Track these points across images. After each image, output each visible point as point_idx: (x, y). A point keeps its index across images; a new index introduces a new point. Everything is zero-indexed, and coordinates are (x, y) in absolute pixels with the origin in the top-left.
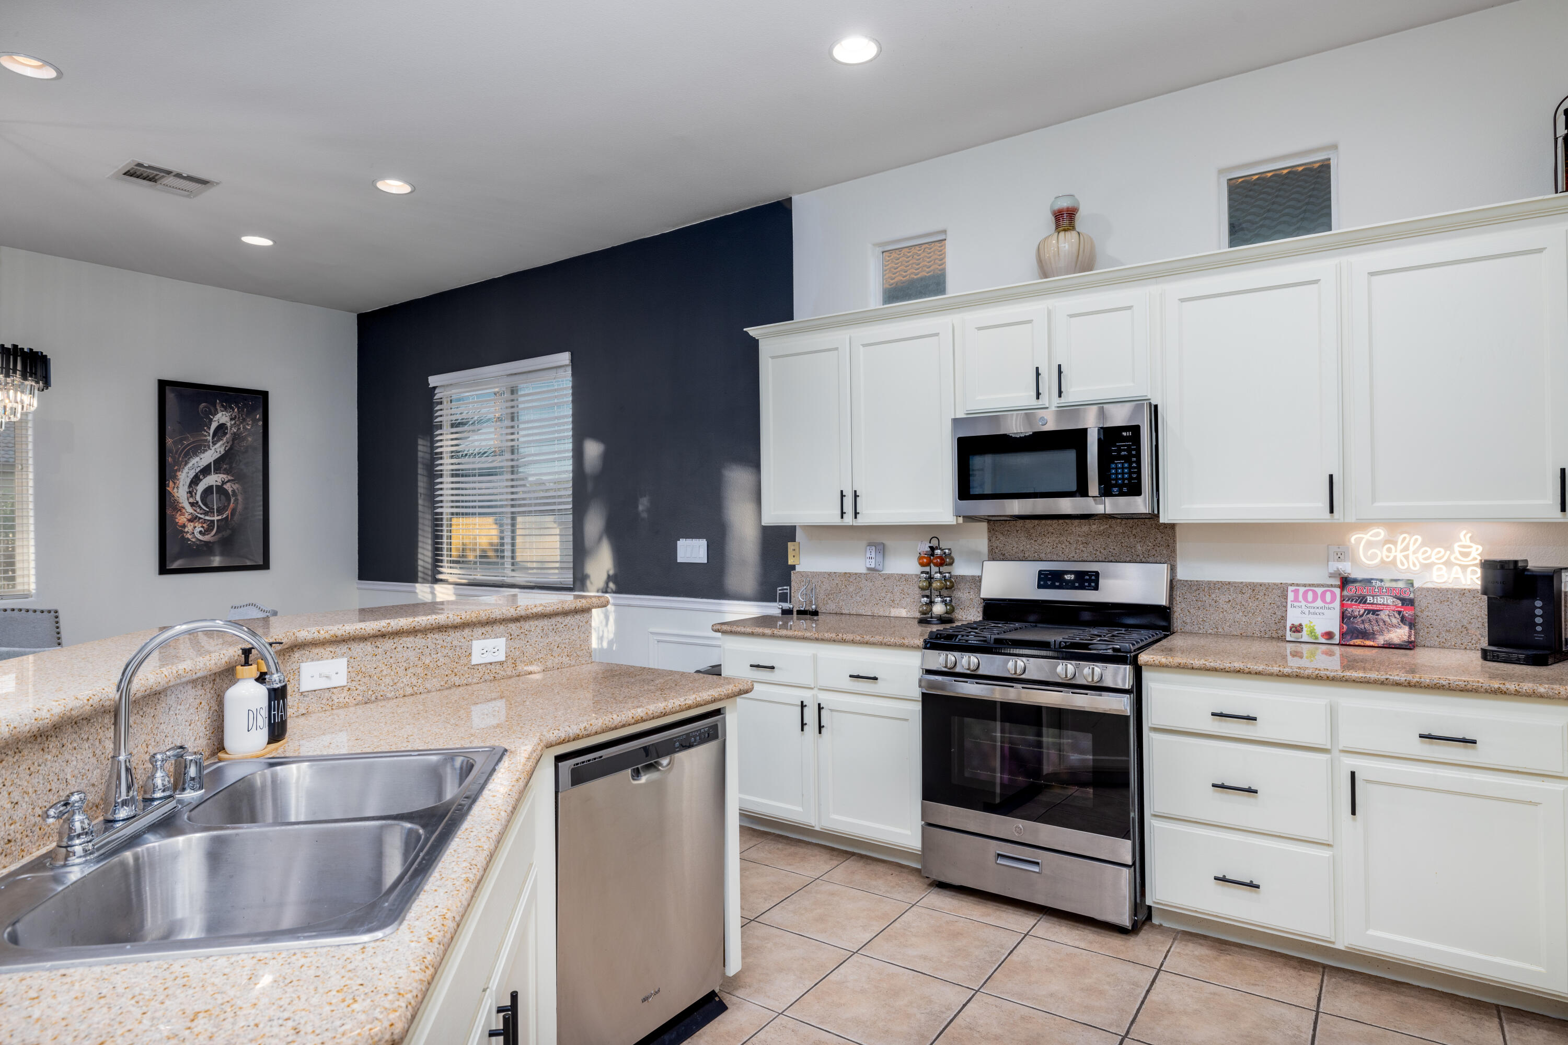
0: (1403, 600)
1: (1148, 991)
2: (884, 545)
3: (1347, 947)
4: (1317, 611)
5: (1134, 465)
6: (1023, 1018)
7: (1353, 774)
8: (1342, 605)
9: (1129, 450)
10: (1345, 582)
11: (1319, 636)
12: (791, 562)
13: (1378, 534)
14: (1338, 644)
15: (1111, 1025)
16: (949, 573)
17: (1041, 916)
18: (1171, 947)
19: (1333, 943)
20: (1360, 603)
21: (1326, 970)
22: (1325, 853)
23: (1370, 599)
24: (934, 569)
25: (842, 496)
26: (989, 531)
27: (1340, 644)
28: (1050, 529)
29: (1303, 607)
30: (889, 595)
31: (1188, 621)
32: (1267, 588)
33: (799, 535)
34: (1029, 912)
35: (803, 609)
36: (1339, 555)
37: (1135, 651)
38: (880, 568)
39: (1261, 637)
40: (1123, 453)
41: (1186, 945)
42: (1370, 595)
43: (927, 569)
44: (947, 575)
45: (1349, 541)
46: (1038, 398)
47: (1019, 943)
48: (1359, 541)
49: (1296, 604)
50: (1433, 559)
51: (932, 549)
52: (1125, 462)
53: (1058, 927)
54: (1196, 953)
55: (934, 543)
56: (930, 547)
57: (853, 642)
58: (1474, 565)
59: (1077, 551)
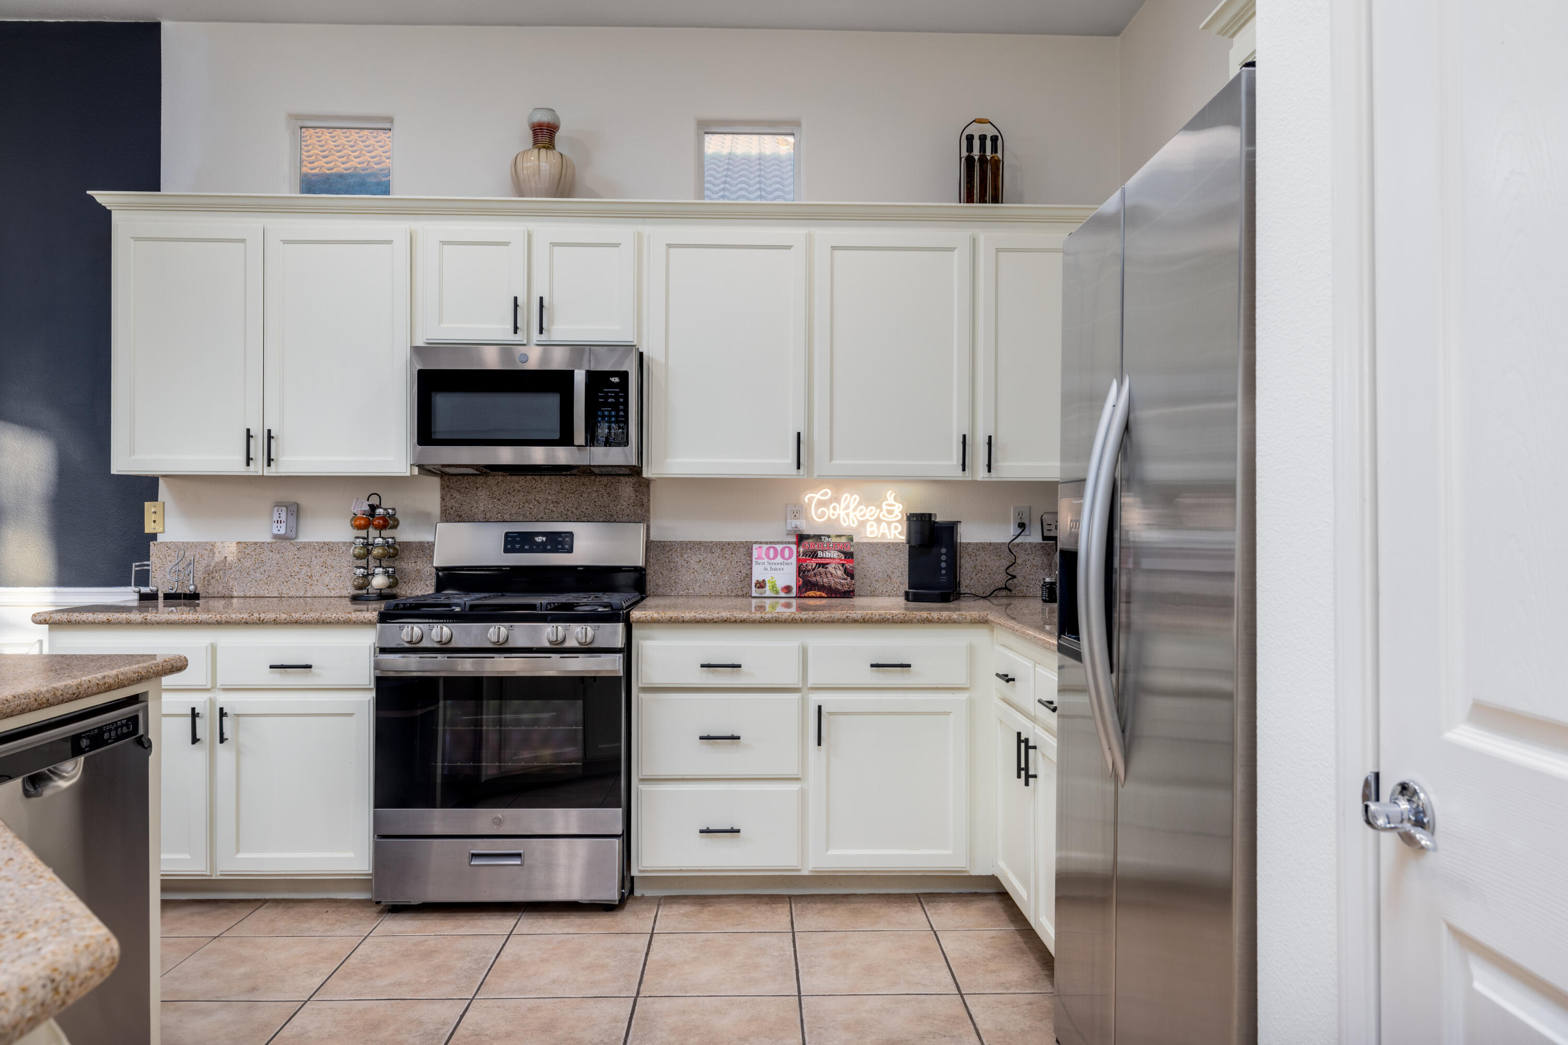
0: (845, 553)
1: (647, 954)
2: (298, 506)
3: (811, 871)
4: (778, 567)
5: (622, 413)
6: (530, 1010)
7: (820, 707)
8: (798, 560)
9: (617, 397)
10: (801, 538)
11: (780, 591)
12: (148, 530)
13: (826, 494)
14: (794, 597)
15: (620, 991)
16: (393, 538)
17: (520, 914)
18: (657, 913)
19: (799, 870)
20: (812, 558)
21: (792, 899)
22: (794, 787)
23: (820, 554)
24: (373, 532)
25: (249, 436)
26: (443, 488)
27: (796, 597)
28: (517, 486)
29: (766, 563)
30: (305, 569)
31: (661, 583)
32: (733, 546)
33: (163, 489)
34: (506, 914)
35: (173, 591)
36: (795, 514)
37: (627, 607)
38: (293, 534)
39: (728, 596)
40: (610, 400)
41: (671, 907)
42: (820, 550)
43: (363, 533)
44: (390, 540)
45: (804, 501)
46: (515, 332)
47: (504, 945)
48: (811, 500)
49: (760, 561)
50: (867, 517)
51: (373, 508)
52: (612, 410)
53: (541, 920)
54: (682, 911)
55: (374, 501)
56: (369, 505)
57: (276, 623)
58: (896, 521)
59: (547, 511)
